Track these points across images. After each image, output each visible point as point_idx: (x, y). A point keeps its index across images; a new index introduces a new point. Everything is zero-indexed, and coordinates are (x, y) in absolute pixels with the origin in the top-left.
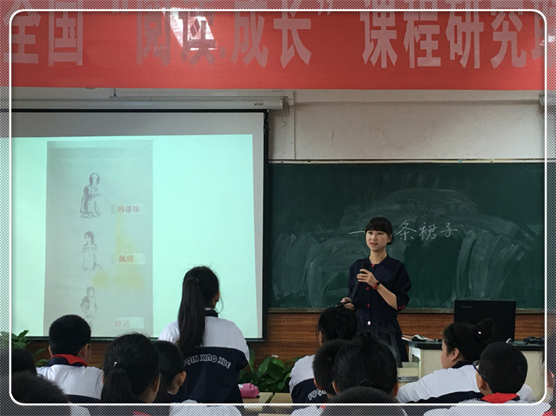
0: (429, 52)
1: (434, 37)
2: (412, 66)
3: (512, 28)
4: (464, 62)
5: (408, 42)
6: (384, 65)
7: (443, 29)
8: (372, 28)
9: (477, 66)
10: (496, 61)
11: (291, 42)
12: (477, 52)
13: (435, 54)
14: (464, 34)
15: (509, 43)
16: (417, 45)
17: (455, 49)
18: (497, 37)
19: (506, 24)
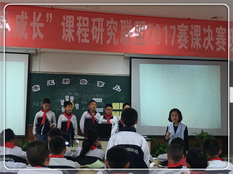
0: (85, 38)
1: (87, 33)
2: (79, 42)
3: (114, 31)
4: (97, 42)
5: (78, 33)
6: (69, 41)
7: (90, 30)
8: (66, 28)
9: (102, 43)
10: (108, 42)
11: (36, 31)
12: (102, 39)
13: (87, 38)
14: (97, 32)
15: (113, 36)
16: (81, 35)
17: (94, 37)
18: (108, 34)
19: (112, 29)
